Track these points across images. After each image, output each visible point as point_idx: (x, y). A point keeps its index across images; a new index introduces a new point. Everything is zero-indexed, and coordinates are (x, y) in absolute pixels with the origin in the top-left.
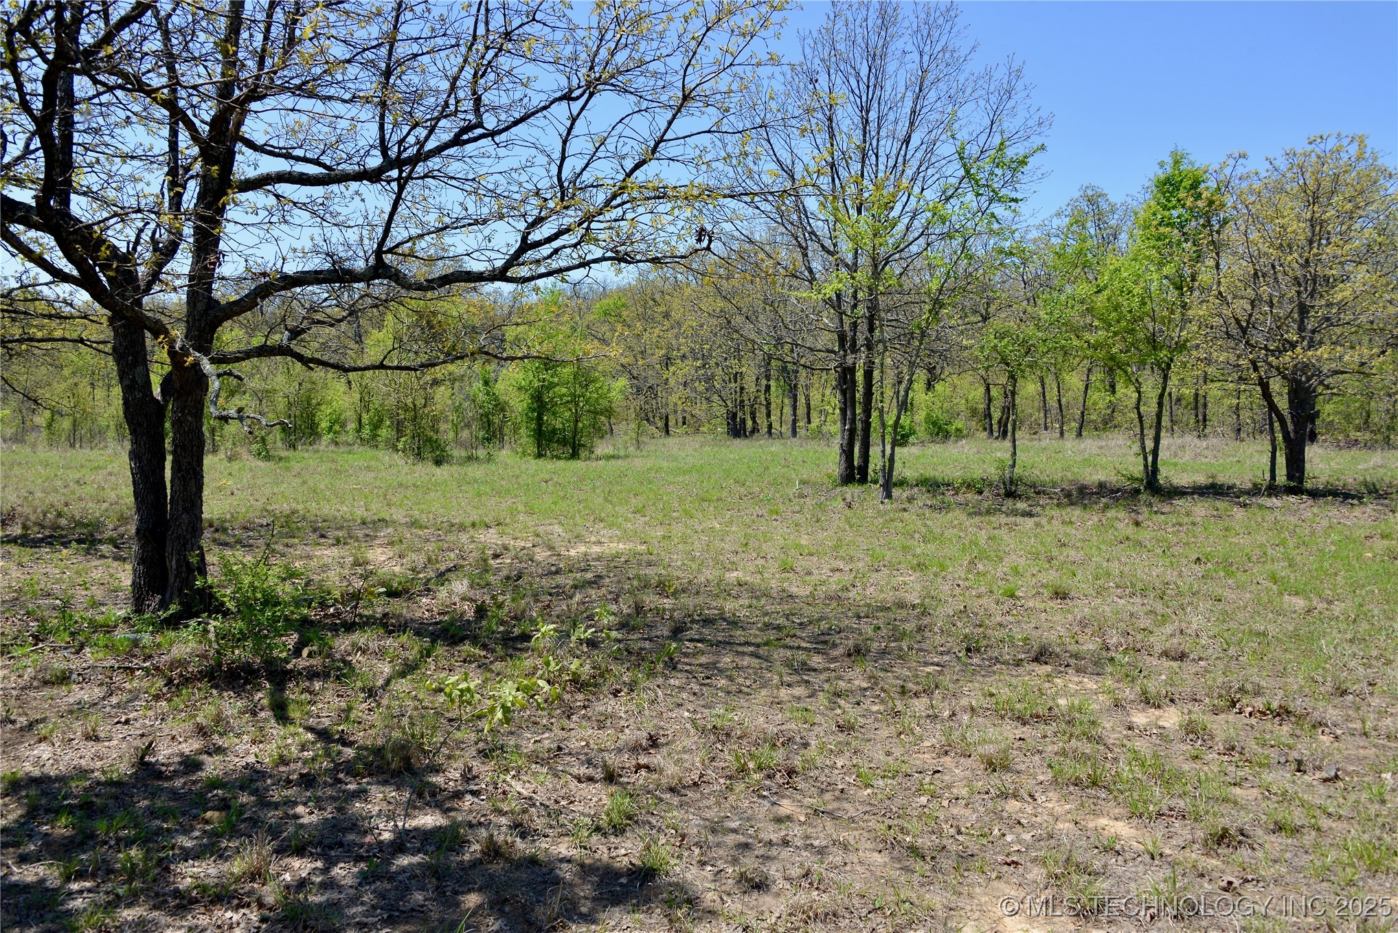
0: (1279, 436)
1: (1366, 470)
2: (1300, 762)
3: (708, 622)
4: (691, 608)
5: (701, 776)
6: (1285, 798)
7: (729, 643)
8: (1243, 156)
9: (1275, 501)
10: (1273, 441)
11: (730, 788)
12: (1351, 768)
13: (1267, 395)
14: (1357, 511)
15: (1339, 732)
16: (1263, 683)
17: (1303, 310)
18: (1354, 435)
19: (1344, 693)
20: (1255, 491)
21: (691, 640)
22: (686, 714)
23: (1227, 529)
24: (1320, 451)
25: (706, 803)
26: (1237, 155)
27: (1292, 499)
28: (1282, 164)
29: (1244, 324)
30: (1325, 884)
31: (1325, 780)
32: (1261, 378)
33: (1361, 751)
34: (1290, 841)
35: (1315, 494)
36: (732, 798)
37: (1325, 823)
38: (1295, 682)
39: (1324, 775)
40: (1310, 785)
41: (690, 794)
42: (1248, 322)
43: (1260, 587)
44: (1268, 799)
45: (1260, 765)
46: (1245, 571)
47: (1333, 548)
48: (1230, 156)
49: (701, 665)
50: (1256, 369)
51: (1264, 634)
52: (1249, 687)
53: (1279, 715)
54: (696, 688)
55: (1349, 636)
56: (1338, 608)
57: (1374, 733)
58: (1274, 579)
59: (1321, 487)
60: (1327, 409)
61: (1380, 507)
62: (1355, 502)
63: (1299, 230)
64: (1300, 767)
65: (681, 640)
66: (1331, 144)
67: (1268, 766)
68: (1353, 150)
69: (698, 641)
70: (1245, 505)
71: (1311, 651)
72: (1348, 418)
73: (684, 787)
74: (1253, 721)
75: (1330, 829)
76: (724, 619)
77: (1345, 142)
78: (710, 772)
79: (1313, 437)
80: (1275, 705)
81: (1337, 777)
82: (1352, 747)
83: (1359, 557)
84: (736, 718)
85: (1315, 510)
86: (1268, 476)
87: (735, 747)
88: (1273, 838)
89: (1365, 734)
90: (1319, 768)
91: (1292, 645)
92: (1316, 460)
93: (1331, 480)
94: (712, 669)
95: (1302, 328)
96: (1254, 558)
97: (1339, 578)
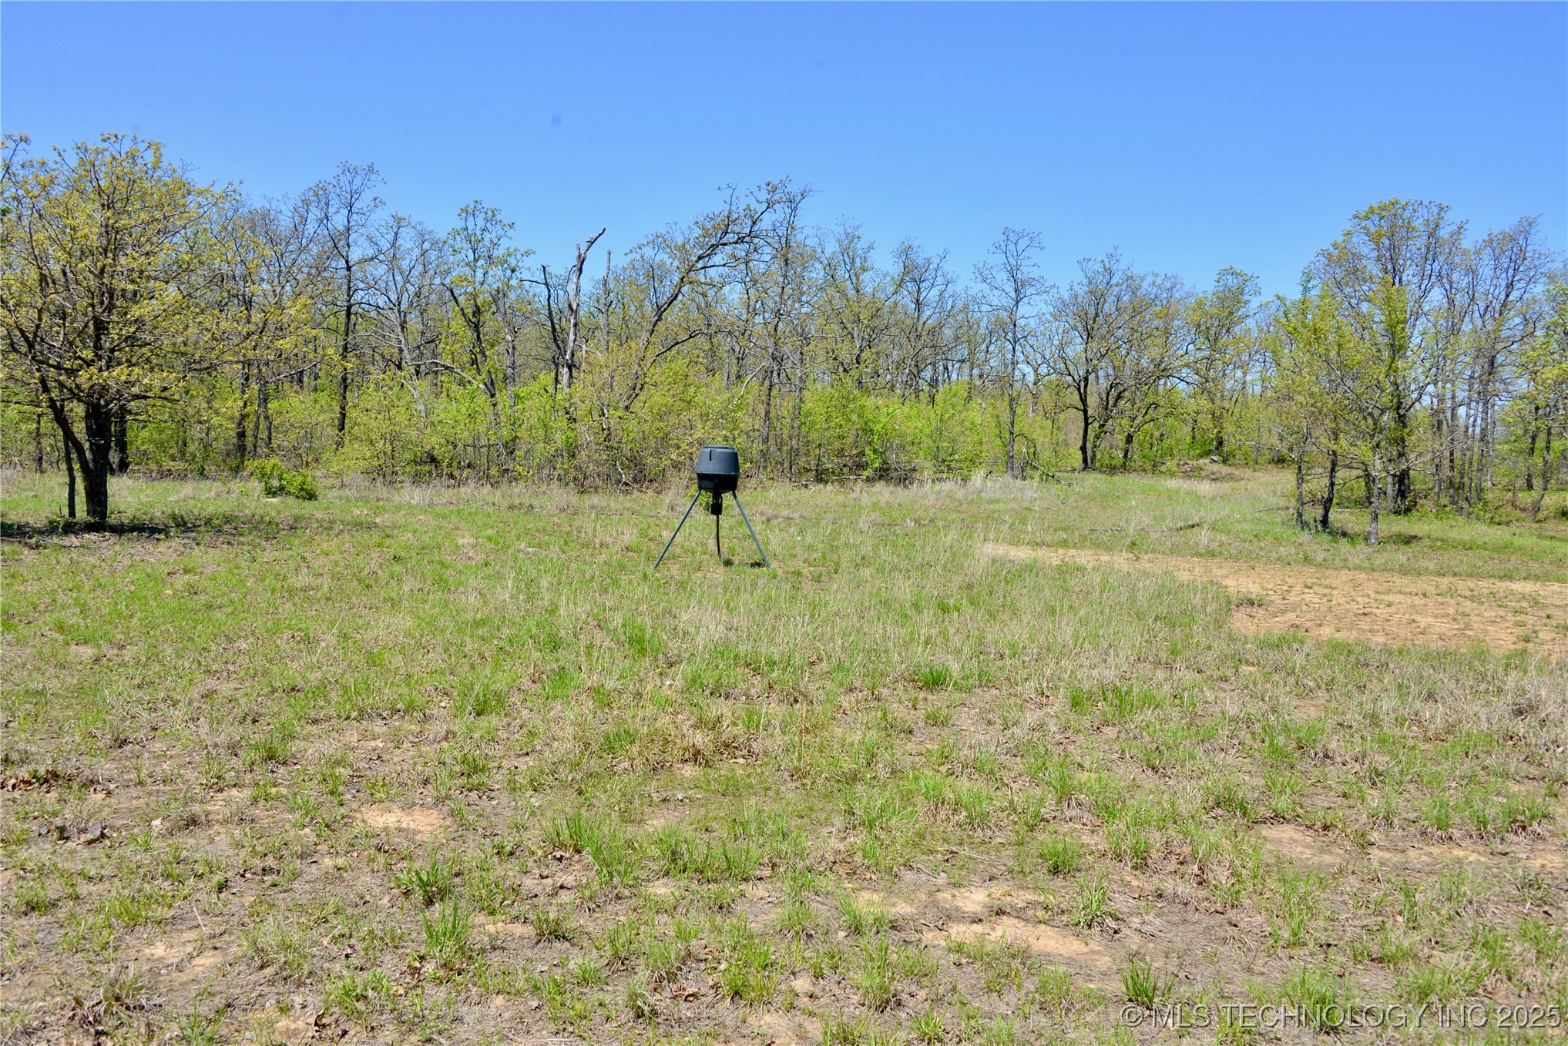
0: (76, 466)
1: (177, 502)
2: (62, 830)
6: (42, 872)
8: (25, 140)
9: (72, 540)
10: (70, 470)
12: (119, 823)
13: (61, 419)
14: (162, 547)
15: (112, 786)
16: (34, 749)
17: (101, 327)
18: (167, 464)
19: (125, 742)
20: (52, 529)
23: (13, 576)
24: (130, 482)
26: (17, 138)
27: (93, 537)
28: (72, 160)
29: (31, 336)
30: (79, 955)
31: (90, 842)
32: (51, 400)
33: (134, 802)
34: (43, 919)
35: (119, 530)
37: (84, 889)
38: (74, 737)
39: (89, 836)
40: (72, 852)
42: (35, 335)
43: (44, 639)
44: (24, 879)
45: (19, 842)
46: (29, 623)
47: (133, 588)
48: (9, 137)
50: (46, 389)
51: (41, 693)
52: (15, 756)
53: (46, 781)
55: (136, 682)
56: (128, 654)
57: (149, 780)
58: (61, 628)
59: (126, 522)
60: (140, 437)
61: (186, 541)
62: (162, 536)
63: (93, 235)
64: (63, 834)
66: (127, 146)
67: (26, 841)
68: (149, 157)
70: (37, 547)
71: (94, 703)
72: (161, 445)
74: (17, 794)
75: (90, 894)
77: (142, 146)
79: (124, 466)
80: (42, 771)
81: (103, 835)
82: (125, 800)
83: (158, 596)
85: (117, 548)
86: (66, 511)
88: (24, 921)
89: (141, 783)
90: (85, 831)
91: (74, 701)
92: (125, 493)
93: (138, 514)
95: (97, 347)
96: (42, 607)
97: (134, 620)
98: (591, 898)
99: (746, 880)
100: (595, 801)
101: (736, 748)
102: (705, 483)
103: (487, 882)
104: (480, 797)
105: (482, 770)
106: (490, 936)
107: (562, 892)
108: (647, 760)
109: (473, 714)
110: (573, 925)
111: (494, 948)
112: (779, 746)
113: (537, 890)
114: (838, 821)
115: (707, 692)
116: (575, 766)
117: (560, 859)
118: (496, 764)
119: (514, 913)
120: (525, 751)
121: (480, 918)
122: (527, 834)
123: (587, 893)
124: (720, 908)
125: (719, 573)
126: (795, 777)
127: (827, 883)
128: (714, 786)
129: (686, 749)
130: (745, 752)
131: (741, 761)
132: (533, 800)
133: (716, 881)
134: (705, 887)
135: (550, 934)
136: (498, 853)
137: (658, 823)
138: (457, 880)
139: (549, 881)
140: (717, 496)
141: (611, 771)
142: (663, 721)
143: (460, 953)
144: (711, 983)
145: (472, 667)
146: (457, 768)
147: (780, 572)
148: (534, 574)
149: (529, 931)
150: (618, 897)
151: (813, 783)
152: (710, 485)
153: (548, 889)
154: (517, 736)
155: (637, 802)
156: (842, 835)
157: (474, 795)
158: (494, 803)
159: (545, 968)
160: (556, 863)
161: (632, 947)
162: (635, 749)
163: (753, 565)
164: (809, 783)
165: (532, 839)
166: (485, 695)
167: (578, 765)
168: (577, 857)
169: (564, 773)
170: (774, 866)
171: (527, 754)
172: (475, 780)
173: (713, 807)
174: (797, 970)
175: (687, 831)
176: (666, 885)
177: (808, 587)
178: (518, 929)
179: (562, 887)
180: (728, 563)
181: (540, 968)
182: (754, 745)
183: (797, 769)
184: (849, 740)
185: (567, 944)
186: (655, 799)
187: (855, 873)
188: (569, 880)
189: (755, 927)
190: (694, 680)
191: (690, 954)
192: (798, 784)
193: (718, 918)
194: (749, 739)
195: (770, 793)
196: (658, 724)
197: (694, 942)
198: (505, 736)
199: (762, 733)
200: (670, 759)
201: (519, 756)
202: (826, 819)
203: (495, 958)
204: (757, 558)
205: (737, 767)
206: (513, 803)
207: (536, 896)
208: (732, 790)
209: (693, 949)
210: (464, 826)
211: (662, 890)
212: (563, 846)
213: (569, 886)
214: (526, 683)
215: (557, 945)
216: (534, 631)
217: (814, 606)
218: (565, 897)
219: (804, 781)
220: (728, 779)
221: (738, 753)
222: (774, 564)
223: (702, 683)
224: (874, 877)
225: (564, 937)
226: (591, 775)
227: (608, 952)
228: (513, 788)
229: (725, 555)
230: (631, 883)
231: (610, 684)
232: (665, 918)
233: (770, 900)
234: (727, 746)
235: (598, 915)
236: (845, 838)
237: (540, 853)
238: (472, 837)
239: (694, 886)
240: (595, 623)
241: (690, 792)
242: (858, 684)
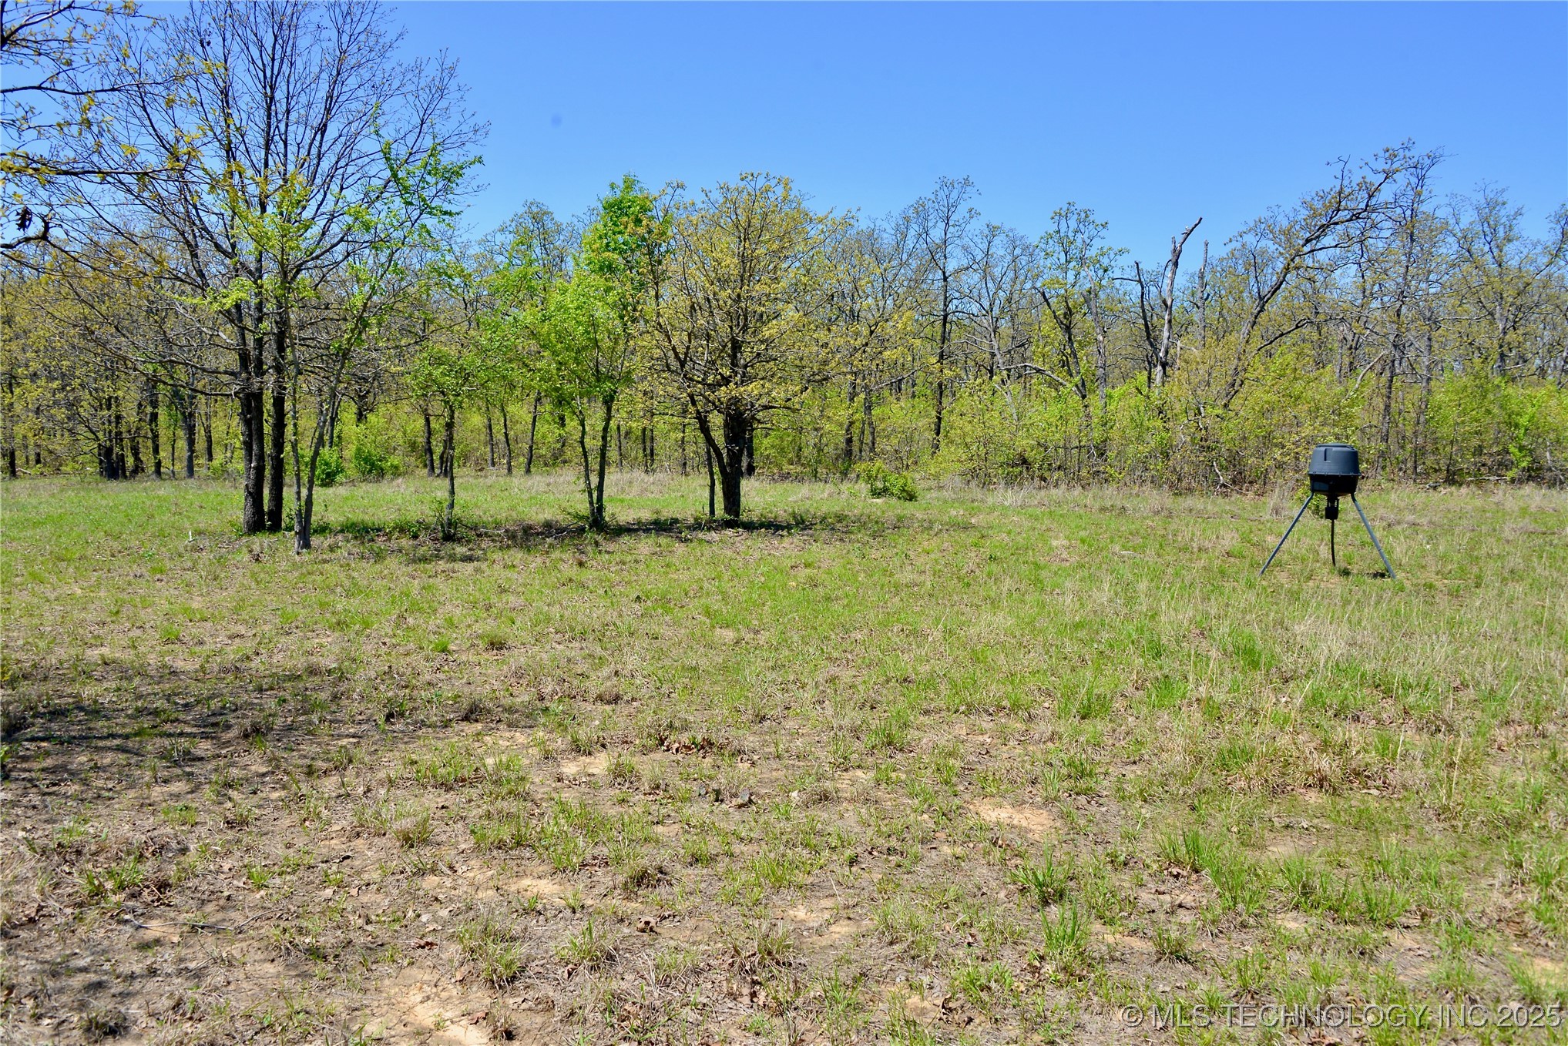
0: (716, 469)
1: (796, 502)
2: (718, 792)
3: (56, 714)
4: (34, 697)
5: (40, 908)
6: (704, 829)
7: (86, 738)
8: (681, 186)
9: (714, 535)
10: (712, 474)
11: (78, 918)
12: (763, 791)
13: (704, 428)
14: (787, 541)
15: (756, 758)
16: (691, 719)
17: (736, 346)
18: (786, 468)
19: (763, 719)
20: (697, 526)
21: (33, 739)
22: (21, 834)
23: (668, 566)
24: (757, 484)
25: (45, 941)
26: (675, 185)
27: (729, 532)
28: (717, 196)
29: (682, 357)
30: (734, 908)
31: (741, 806)
32: (698, 412)
33: (774, 773)
34: (705, 871)
35: (749, 527)
36: (81, 931)
37: (737, 848)
38: (721, 712)
39: (740, 801)
40: (727, 813)
41: (23, 934)
42: (686, 354)
43: (694, 622)
44: (689, 833)
45: (683, 800)
46: (682, 607)
47: (763, 579)
48: (669, 185)
49: (43, 770)
50: (694, 403)
51: (695, 669)
52: (677, 724)
53: (703, 747)
54: (36, 800)
55: (771, 664)
56: (762, 638)
57: (786, 755)
58: (708, 613)
59: (755, 519)
60: (764, 444)
61: (805, 538)
62: (785, 533)
63: (731, 264)
64: (718, 798)
65: (17, 741)
66: (761, 182)
67: (689, 799)
68: (780, 191)
69: (43, 739)
70: (686, 540)
71: (737, 681)
72: (782, 450)
73: (15, 927)
74: (679, 757)
75: (742, 853)
76: (81, 709)
77: (773, 182)
78: (51, 902)
79: (751, 470)
80: (699, 739)
81: (750, 801)
82: (769, 771)
83: (784, 586)
84: (91, 831)
85: (749, 542)
86: (707, 509)
87: (90, 866)
88: (690, 871)
89: (778, 757)
90: (735, 795)
91: (720, 677)
92: (753, 493)
93: (764, 512)
94: (60, 774)
95: (734, 364)
96: (691, 594)
97: (766, 608)
98: (1213, 922)
99: (1391, 926)
100: (1210, 820)
101: (1368, 777)
102: (1317, 486)
103: (1102, 890)
104: (1089, 802)
105: (1090, 775)
106: (1108, 946)
107: (1181, 912)
108: (1266, 781)
109: (1078, 718)
110: (1196, 948)
111: (1113, 959)
112: (1421, 780)
113: (1155, 905)
114: (1501, 875)
115: (1330, 713)
116: (1187, 780)
117: (1177, 876)
118: (1103, 770)
119: (1132, 925)
120: (1132, 759)
121: (1097, 926)
122: (1140, 846)
123: (1209, 916)
124: (1362, 953)
125: (1336, 584)
126: (1442, 817)
127: (1490, 942)
128: (1344, 817)
129: (1309, 773)
130: (1379, 783)
131: (1374, 792)
132: (1143, 811)
133: (1354, 923)
134: (1342, 926)
135: (1171, 953)
136: (1112, 861)
137: (1281, 850)
138: (1071, 883)
139: (1167, 898)
140: (1333, 499)
141: (1226, 789)
142: (1284, 741)
143: (1079, 959)
144: (1356, 1036)
145: (1073, 670)
146: (1065, 771)
147: (1407, 584)
148: (1131, 577)
149: (1148, 947)
150: (1244, 925)
151: (1466, 826)
152: (1324, 486)
153: (1167, 906)
154: (1122, 743)
155: (1256, 824)
156: (1507, 889)
157: (1082, 799)
158: (1104, 809)
159: (1167, 989)
160: (1172, 880)
161: (1263, 982)
162: (1252, 769)
163: (1375, 575)
164: (1460, 825)
165: (1147, 849)
166: (1089, 700)
167: (1190, 779)
168: (1194, 876)
169: (1174, 786)
170: (1423, 916)
171: (1135, 763)
172: (1082, 784)
173: (1345, 840)
174: (1459, 1037)
175: (1317, 863)
176: (1295, 920)
177: (1442, 601)
178: (1137, 943)
179: (1180, 906)
180: (1346, 573)
181: (1161, 988)
182: (1390, 776)
183: (1445, 808)
184: (1509, 780)
185: (1189, 967)
186: (1276, 824)
187: (1525, 935)
188: (1187, 899)
189: (1406, 980)
190: (1315, 699)
191: (1329, 1000)
192: (1447, 825)
193: (1361, 966)
194: (1383, 769)
195: (1412, 832)
196: (1278, 744)
197: (1334, 987)
198: (1111, 742)
199: (1400, 765)
200: (1290, 781)
201: (1127, 764)
202: (1485, 869)
203: (1114, 970)
204: (1379, 567)
205: (1371, 799)
206: (1123, 812)
207: (1153, 911)
208: (1364, 823)
209: (1334, 995)
210: (1073, 828)
211: (1292, 924)
212: (1178, 863)
213: (1188, 906)
214: (1130, 690)
215: (1179, 966)
216: (1135, 636)
217: (1451, 623)
218: (1185, 917)
219: (1454, 823)
220: (1361, 812)
221: (1370, 783)
222: (1400, 575)
223: (1324, 703)
224: (1551, 944)
225: (1186, 959)
226: (1204, 791)
227: (1236, 984)
228: (1122, 796)
229: (1341, 564)
230: (1257, 911)
231: (1220, 697)
232: (1296, 956)
233: (1420, 952)
234: (1358, 774)
235: (1224, 941)
236: (1510, 894)
237: (1155, 867)
238: (1083, 842)
239: (1329, 925)
240: (1198, 631)
241: (1316, 821)
242: (1516, 715)
